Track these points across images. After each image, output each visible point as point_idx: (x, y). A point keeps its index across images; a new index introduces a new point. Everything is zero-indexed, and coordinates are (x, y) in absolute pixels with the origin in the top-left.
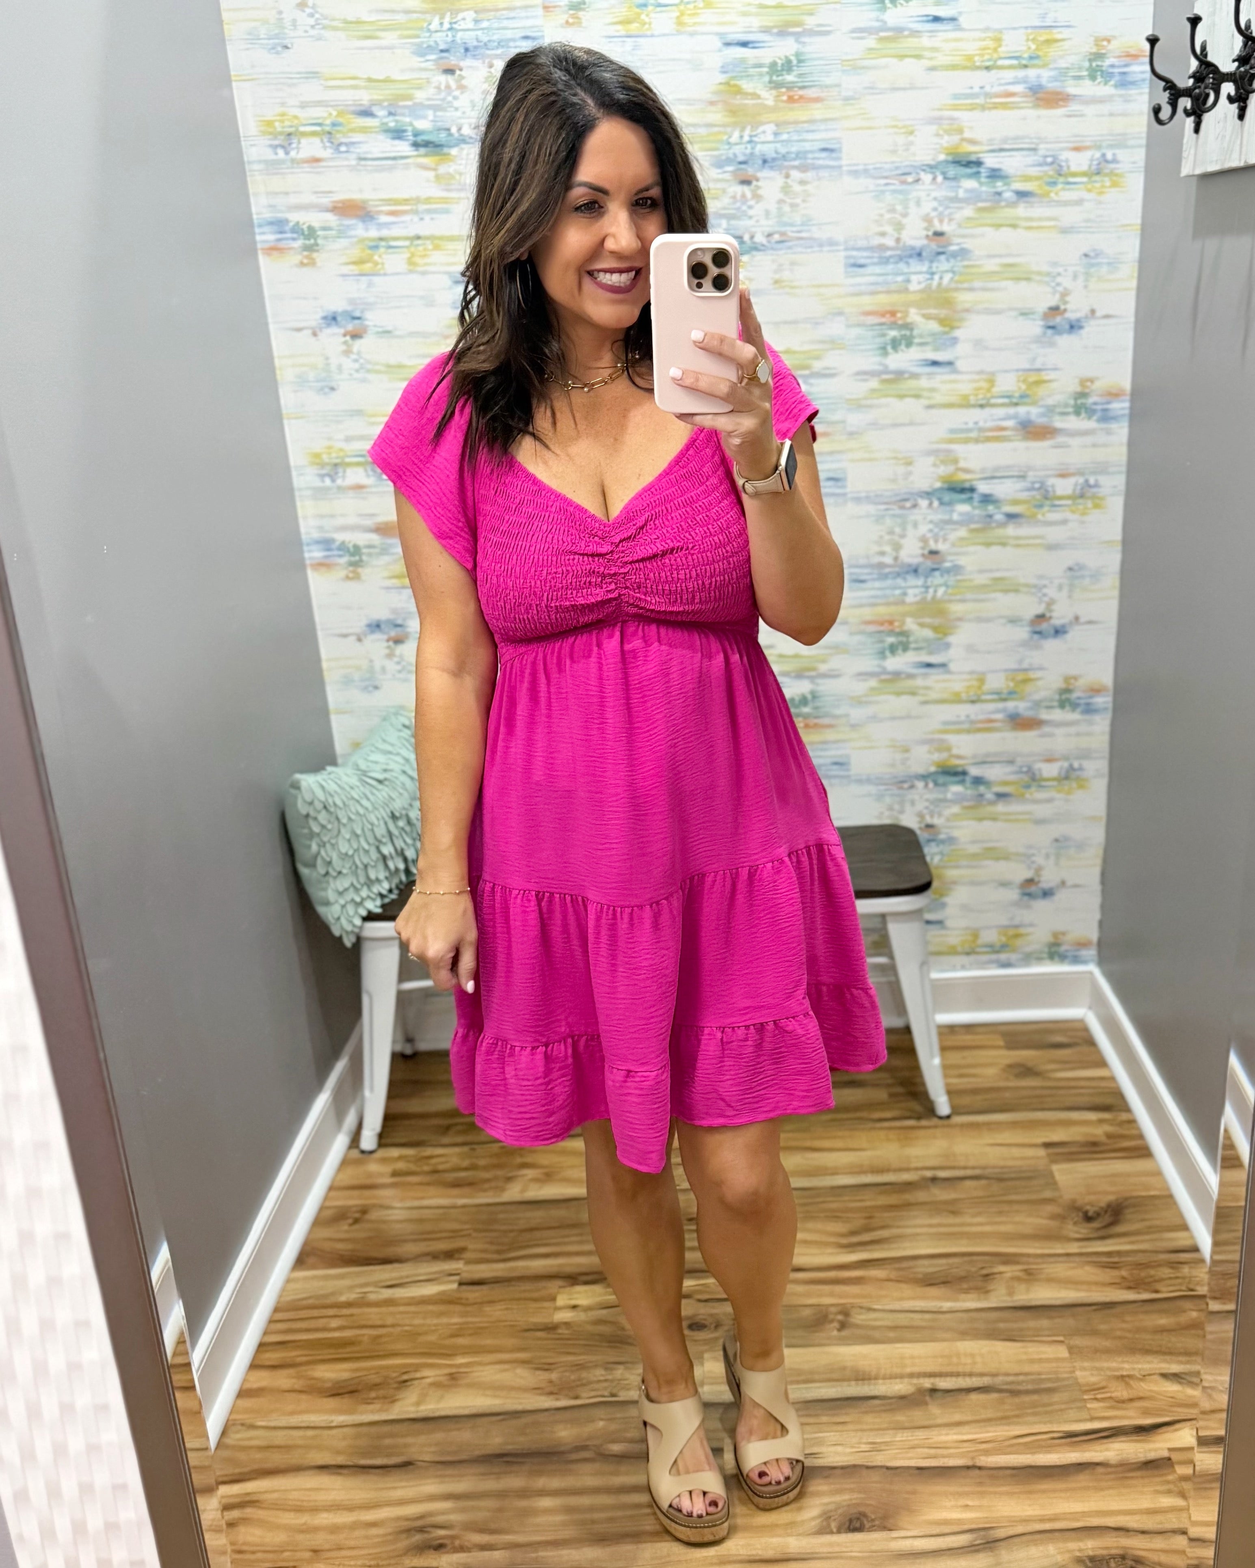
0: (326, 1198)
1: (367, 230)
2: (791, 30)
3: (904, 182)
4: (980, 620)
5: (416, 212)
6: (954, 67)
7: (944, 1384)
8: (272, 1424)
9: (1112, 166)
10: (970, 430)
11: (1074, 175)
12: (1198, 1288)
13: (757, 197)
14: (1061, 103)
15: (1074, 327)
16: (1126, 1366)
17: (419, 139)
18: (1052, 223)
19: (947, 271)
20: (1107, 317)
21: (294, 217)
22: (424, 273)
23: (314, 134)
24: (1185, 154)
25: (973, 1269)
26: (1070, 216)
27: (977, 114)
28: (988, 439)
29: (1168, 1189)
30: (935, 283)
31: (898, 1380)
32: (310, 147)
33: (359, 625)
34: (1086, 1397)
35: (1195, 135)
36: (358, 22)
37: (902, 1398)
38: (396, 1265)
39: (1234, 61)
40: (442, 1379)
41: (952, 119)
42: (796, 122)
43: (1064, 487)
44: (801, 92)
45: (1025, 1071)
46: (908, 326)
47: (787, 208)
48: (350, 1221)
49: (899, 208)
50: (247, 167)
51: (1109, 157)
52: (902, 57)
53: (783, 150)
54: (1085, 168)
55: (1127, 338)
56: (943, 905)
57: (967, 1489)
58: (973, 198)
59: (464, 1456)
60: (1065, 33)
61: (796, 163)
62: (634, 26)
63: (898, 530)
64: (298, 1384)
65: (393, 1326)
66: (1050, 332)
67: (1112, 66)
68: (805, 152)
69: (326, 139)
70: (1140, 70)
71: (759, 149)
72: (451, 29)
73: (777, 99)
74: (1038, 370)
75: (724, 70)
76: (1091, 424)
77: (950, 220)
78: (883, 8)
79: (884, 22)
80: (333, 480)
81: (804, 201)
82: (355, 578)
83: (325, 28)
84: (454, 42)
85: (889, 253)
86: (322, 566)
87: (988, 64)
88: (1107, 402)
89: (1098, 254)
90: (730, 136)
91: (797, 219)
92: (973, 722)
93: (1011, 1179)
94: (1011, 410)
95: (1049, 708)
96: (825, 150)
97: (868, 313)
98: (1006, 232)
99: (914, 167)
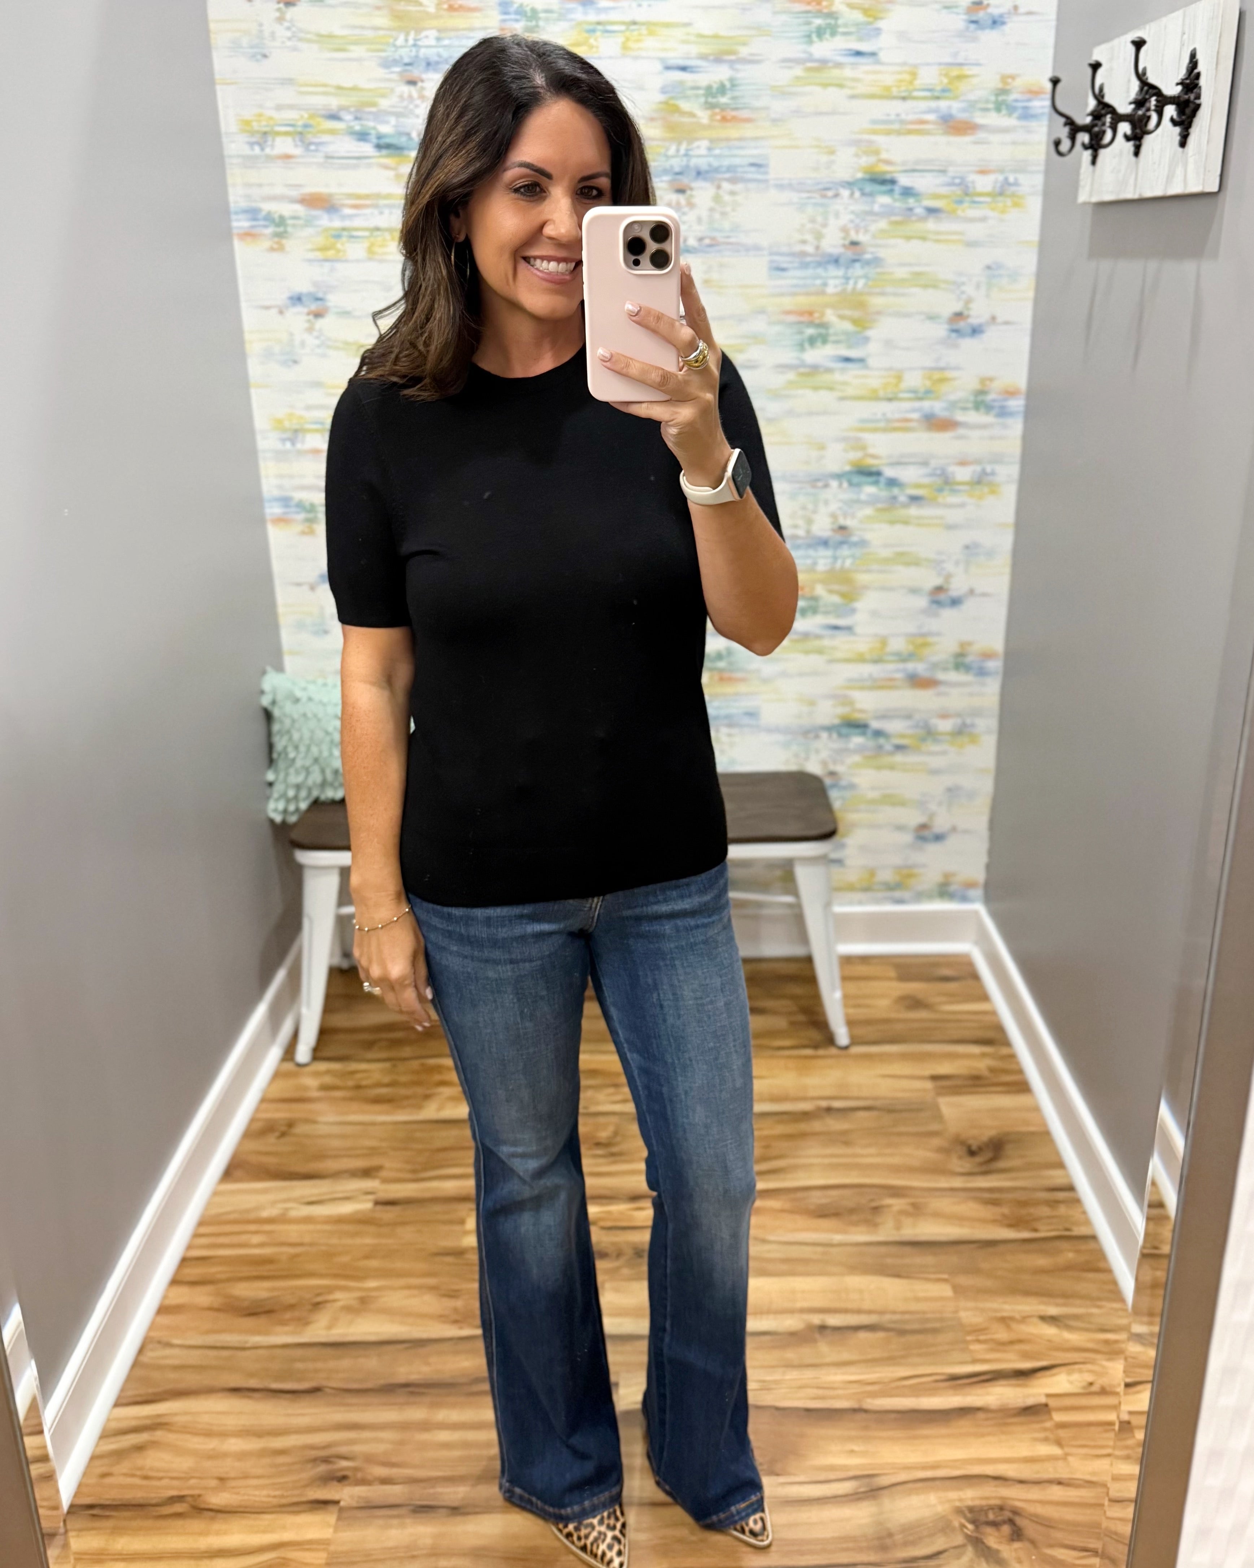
0: (257, 1110)
1: (331, 220)
2: (727, 58)
3: (824, 196)
4: (884, 589)
5: (376, 206)
6: (872, 96)
7: (833, 1320)
8: (188, 1343)
9: (1013, 189)
10: (878, 421)
11: (979, 195)
12: (1075, 1228)
13: (690, 205)
14: (970, 131)
15: (976, 331)
16: (1007, 1307)
17: (384, 141)
18: (957, 237)
19: (860, 277)
20: (1007, 323)
21: (267, 207)
22: (381, 261)
23: (286, 134)
24: (1082, 184)
25: (863, 1201)
26: (975, 231)
27: (892, 138)
28: (895, 429)
29: (1045, 1125)
30: (850, 287)
31: (789, 1316)
32: (284, 145)
33: (312, 575)
34: (968, 1338)
35: (1091, 167)
36: (331, 36)
37: (794, 1334)
38: (318, 1182)
39: (1131, 103)
41: (870, 142)
43: (963, 474)
44: (734, 113)
45: (915, 1003)
46: (824, 325)
47: (717, 216)
48: (277, 1134)
49: (819, 219)
50: (227, 161)
51: (1011, 179)
52: (825, 85)
53: (716, 163)
54: (989, 189)
55: (1025, 343)
56: (844, 846)
57: (854, 1433)
59: (369, 1385)
60: (975, 70)
61: (727, 175)
63: (810, 506)
64: (217, 1302)
65: (310, 1244)
66: (954, 335)
67: (1016, 101)
68: (736, 166)
69: (297, 138)
70: (1043, 104)
71: (694, 162)
72: (415, 45)
73: (712, 118)
74: (942, 369)
75: (663, 91)
76: (989, 419)
77: (866, 231)
78: (810, 42)
79: (811, 54)
80: (293, 443)
81: (734, 210)
82: (311, 532)
83: (300, 40)
84: (417, 57)
85: (809, 259)
86: (280, 520)
87: (904, 94)
88: (1006, 400)
89: (999, 266)
90: (667, 149)
91: (726, 225)
92: (875, 680)
93: (901, 1111)
94: (917, 404)
95: (946, 669)
96: (754, 165)
97: (787, 312)
98: (917, 243)
99: (834, 183)
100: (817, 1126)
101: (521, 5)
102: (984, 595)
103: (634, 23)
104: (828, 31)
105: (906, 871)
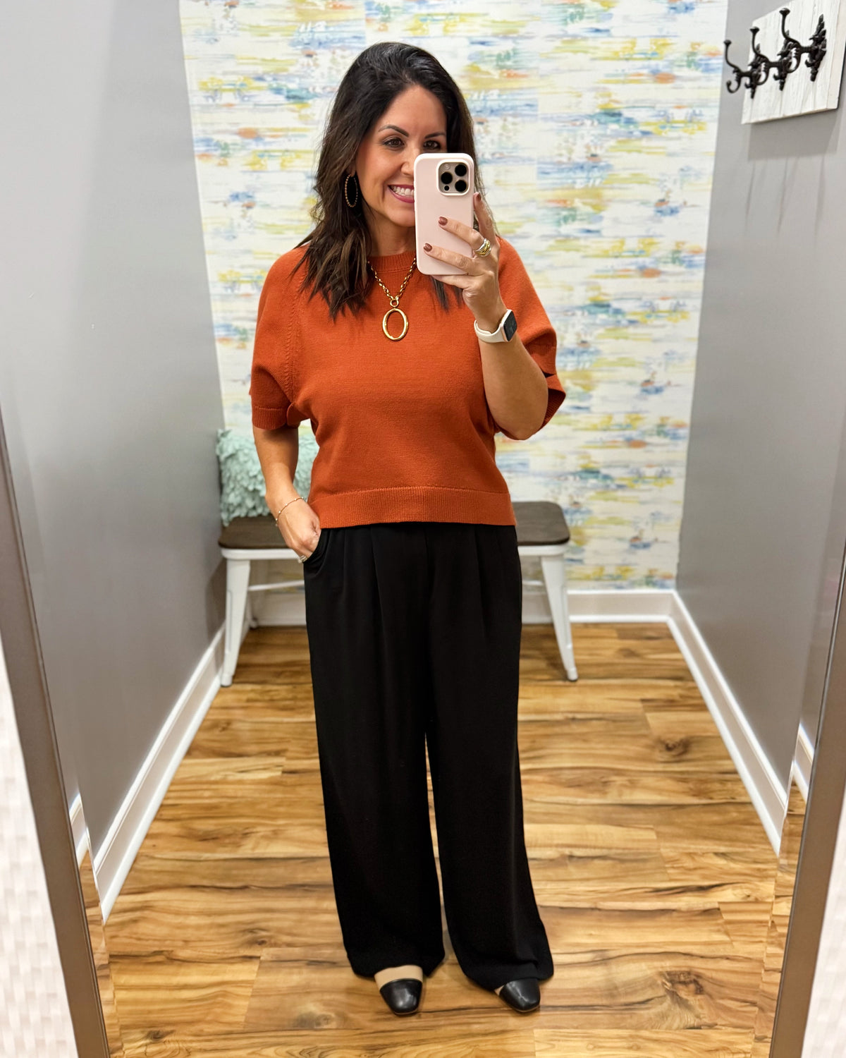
0: (208, 714)
1: (257, 145)
2: (511, 35)
3: (574, 125)
4: (611, 382)
5: (287, 136)
6: (606, 59)
7: (578, 852)
8: (164, 856)
9: (699, 118)
10: (608, 271)
11: (676, 122)
12: (737, 797)
13: (487, 132)
14: (670, 80)
15: (673, 211)
16: (692, 846)
17: (290, 94)
18: (661, 150)
19: (597, 177)
20: (693, 206)
21: (216, 137)
22: (290, 172)
23: (230, 90)
24: (744, 111)
25: (597, 778)
26: (673, 146)
27: (619, 86)
28: (620, 276)
29: (717, 731)
30: (590, 184)
31: (549, 849)
32: (228, 98)
33: (244, 374)
34: (667, 866)
35: (751, 100)
36: (258, 27)
37: (552, 860)
38: (246, 759)
39: (778, 55)
40: (269, 833)
41: (604, 88)
42: (512, 89)
43: (664, 305)
44: (515, 72)
45: (630, 653)
46: (573, 209)
47: (504, 139)
48: (220, 729)
49: (571, 140)
50: (191, 108)
51: (697, 112)
52: (575, 52)
53: (503, 105)
54: (683, 118)
55: (705, 220)
56: (583, 551)
57: (592, 923)
58: (615, 135)
59: (279, 885)
60: (673, 40)
61: (511, 112)
62: (419, 31)
63: (563, 328)
64: (183, 832)
65: (242, 797)
66: (659, 214)
67: (701, 60)
68: (517, 106)
69: (237, 93)
70: (719, 62)
71: (489, 104)
72: (311, 31)
73: (501, 75)
74: (651, 237)
75: (470, 58)
76: (681, 269)
77: (601, 147)
78: (566, 24)
79: (566, 32)
80: (233, 290)
81: (515, 135)
82: (244, 347)
83: (239, 29)
84: (313, 39)
85: (564, 166)
86: (225, 340)
87: (627, 57)
88: (692, 256)
89: (689, 169)
90: (473, 96)
91: (510, 145)
92: (604, 442)
93: (621, 721)
94: (634, 260)
95: (651, 435)
96: (528, 105)
97: (550, 201)
98: (635, 155)
99: (580, 116)
100: (565, 729)
101: (379, 5)
102: (677, 385)
103: (452, 14)
104: (578, 17)
105: (624, 568)
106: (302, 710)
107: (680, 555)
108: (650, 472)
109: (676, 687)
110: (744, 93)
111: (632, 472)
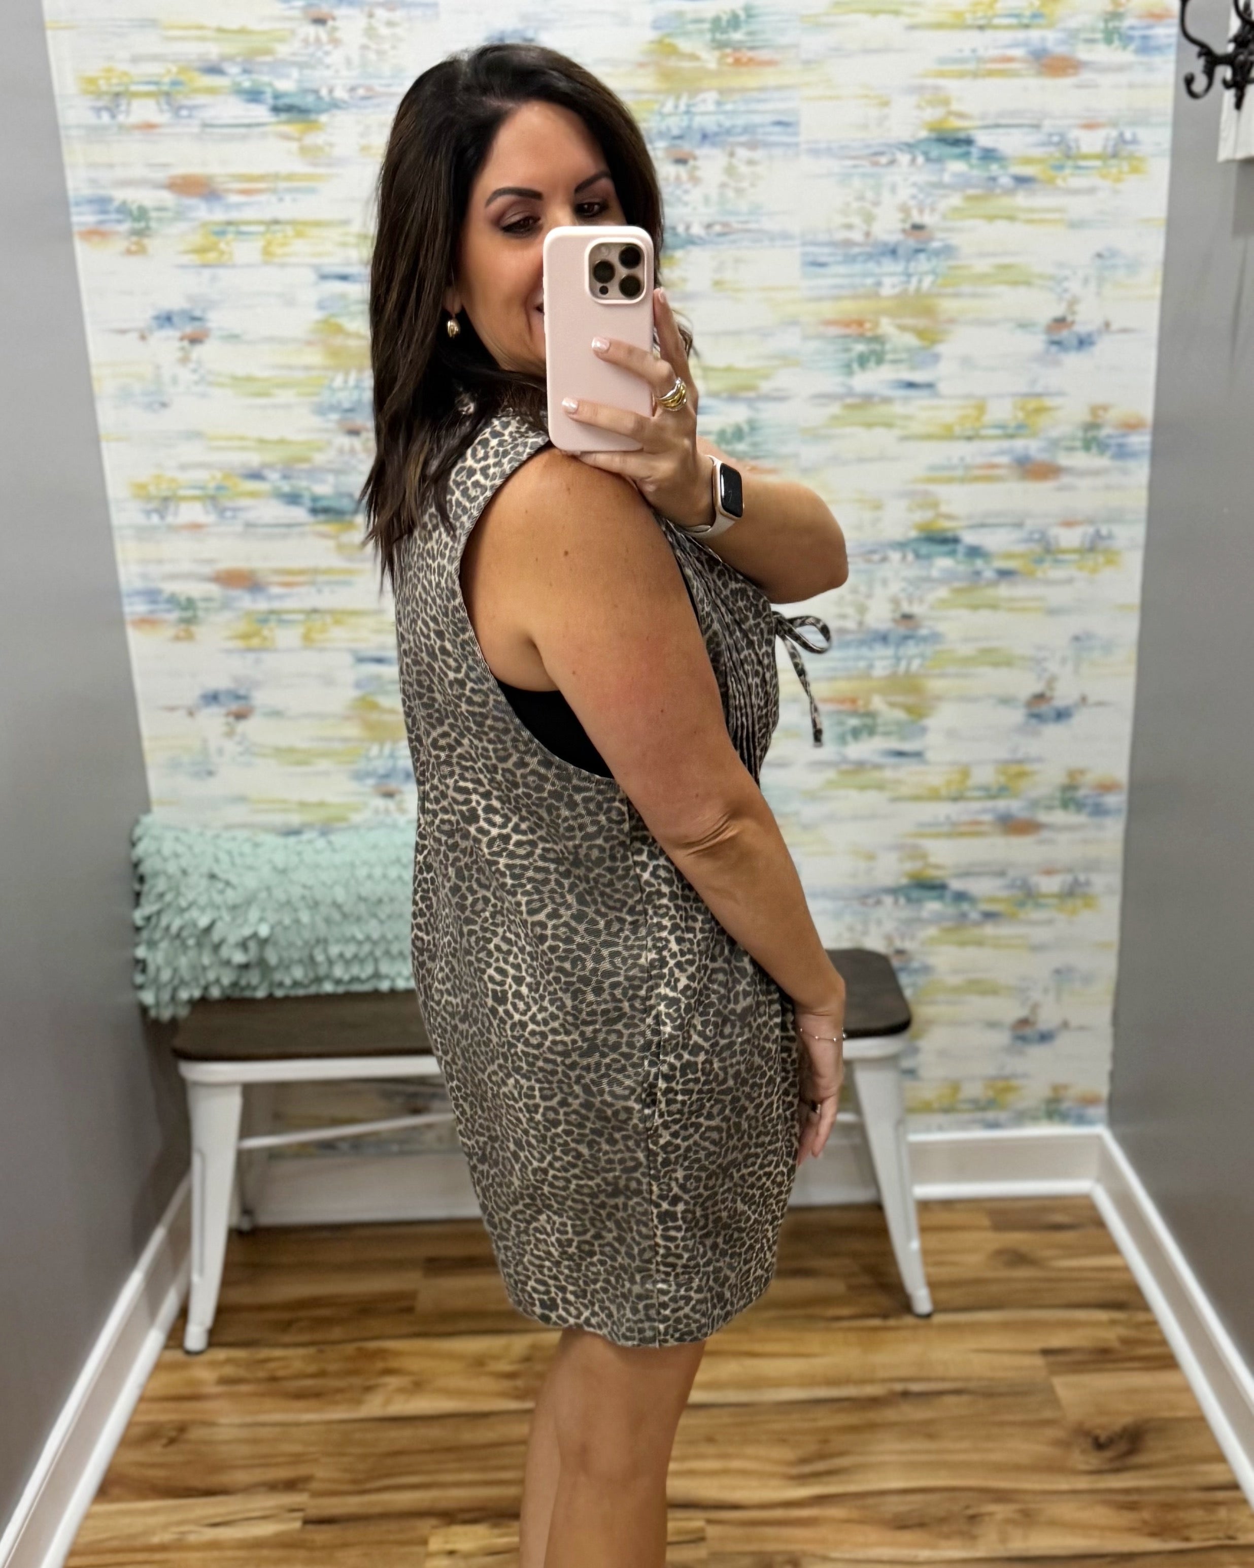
0: (135, 1411)
1: (211, 211)
3: (876, 164)
4: (965, 699)
5: (274, 191)
6: (939, 26)
9: (1131, 148)
10: (953, 468)
11: (1085, 157)
12: (1238, 1536)
13: (695, 180)
14: (1071, 71)
15: (1083, 343)
17: (281, 102)
18: (1056, 216)
19: (927, 273)
20: (1124, 331)
21: (121, 193)
22: (283, 265)
23: (149, 94)
24: (1223, 134)
25: (957, 1508)
26: (1081, 207)
27: (967, 83)
28: (977, 479)
29: (1199, 1409)
30: (913, 287)
32: (142, 108)
33: (191, 695)
35: (1234, 112)
38: (223, 1499)
41: (936, 88)
43: (1070, 538)
44: (750, 54)
45: (1018, 1258)
46: (878, 339)
47: (731, 193)
48: (164, 1441)
49: (870, 195)
50: (62, 133)
51: (1128, 136)
52: (876, 13)
53: (727, 123)
54: (1098, 150)
55: (1151, 358)
56: (923, 1050)
61: (743, 139)
63: (864, 588)
66: (1054, 349)
67: (1132, 28)
68: (755, 126)
69: (163, 100)
70: (1169, 32)
71: (698, 121)
73: (720, 61)
74: (1039, 395)
75: (654, 23)
76: (1104, 462)
77: (933, 210)
80: (162, 517)
81: (753, 185)
82: (189, 637)
85: (856, 250)
86: (145, 622)
87: (980, 22)
88: (1124, 435)
89: (1114, 253)
90: (663, 105)
91: (743, 206)
92: (954, 824)
93: (1001, 1395)
94: (1006, 444)
95: (1049, 808)
96: (779, 123)
97: (828, 323)
98: (1002, 225)
99: (889, 146)
100: (890, 1414)
102: (1101, 704)
105: (1000, 1084)
106: (338, 1397)
107: (1116, 1056)
108: (1050, 885)
109: (1113, 1323)
110: (1220, 98)
111: (1012, 886)
